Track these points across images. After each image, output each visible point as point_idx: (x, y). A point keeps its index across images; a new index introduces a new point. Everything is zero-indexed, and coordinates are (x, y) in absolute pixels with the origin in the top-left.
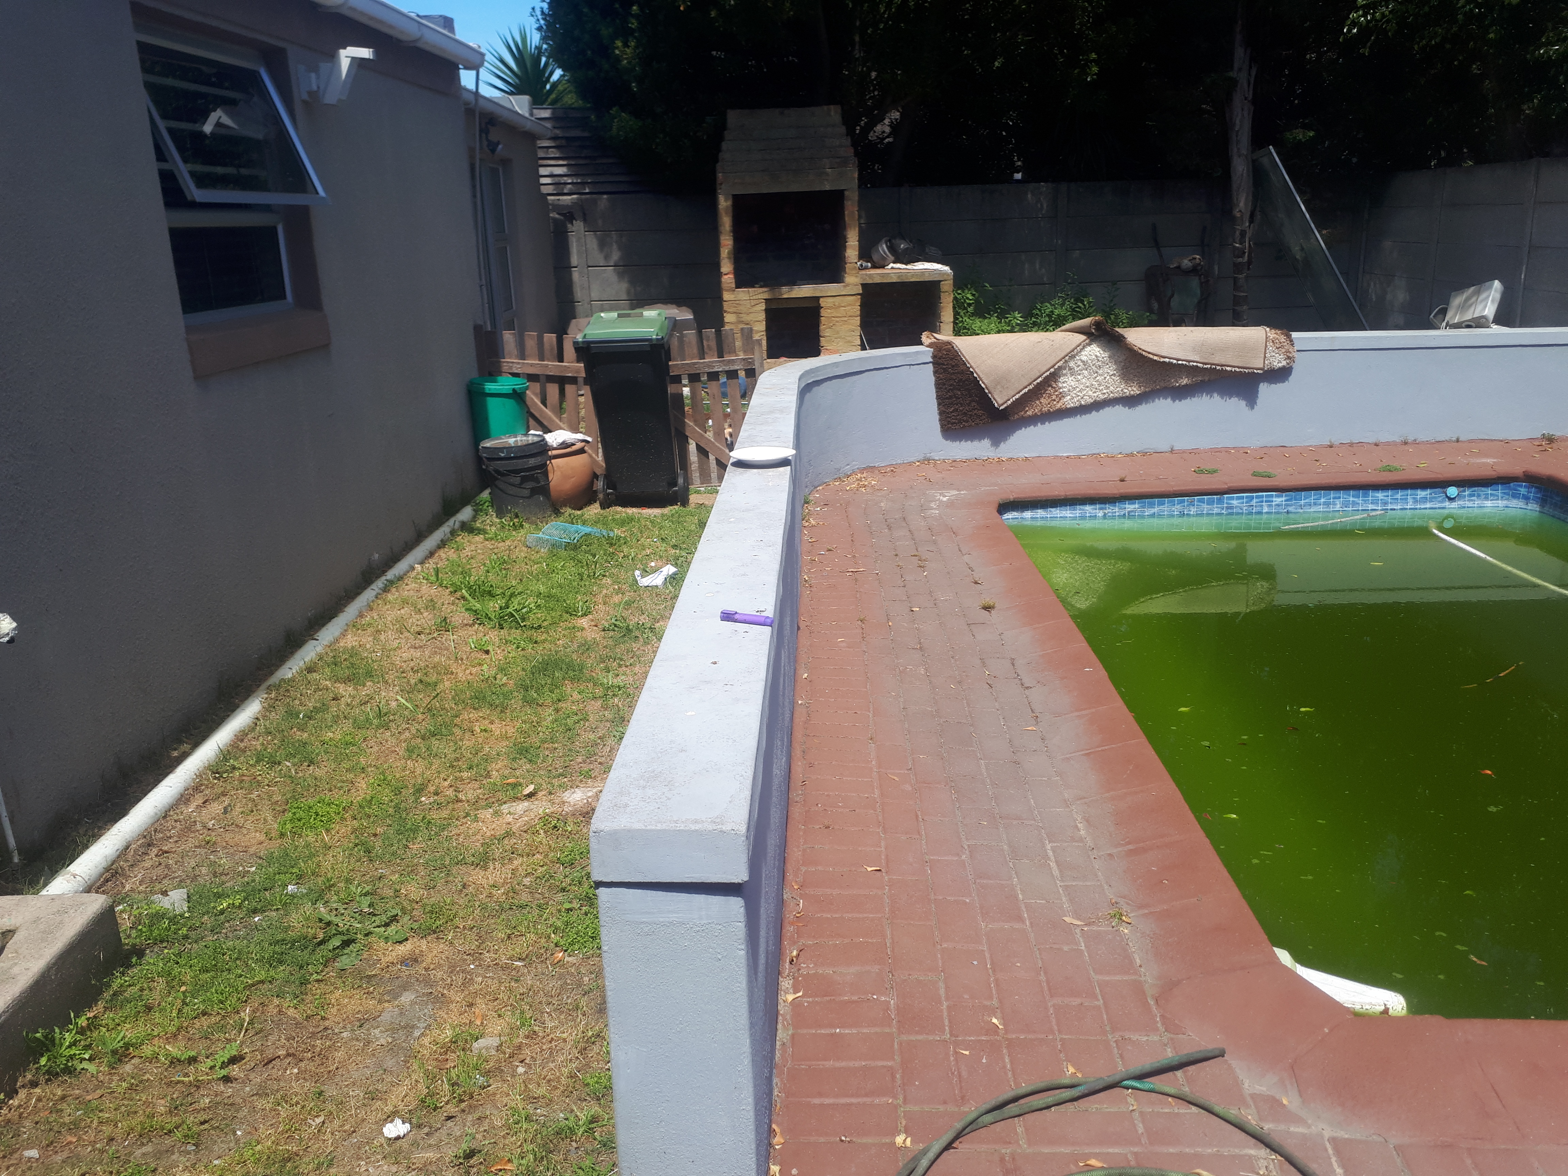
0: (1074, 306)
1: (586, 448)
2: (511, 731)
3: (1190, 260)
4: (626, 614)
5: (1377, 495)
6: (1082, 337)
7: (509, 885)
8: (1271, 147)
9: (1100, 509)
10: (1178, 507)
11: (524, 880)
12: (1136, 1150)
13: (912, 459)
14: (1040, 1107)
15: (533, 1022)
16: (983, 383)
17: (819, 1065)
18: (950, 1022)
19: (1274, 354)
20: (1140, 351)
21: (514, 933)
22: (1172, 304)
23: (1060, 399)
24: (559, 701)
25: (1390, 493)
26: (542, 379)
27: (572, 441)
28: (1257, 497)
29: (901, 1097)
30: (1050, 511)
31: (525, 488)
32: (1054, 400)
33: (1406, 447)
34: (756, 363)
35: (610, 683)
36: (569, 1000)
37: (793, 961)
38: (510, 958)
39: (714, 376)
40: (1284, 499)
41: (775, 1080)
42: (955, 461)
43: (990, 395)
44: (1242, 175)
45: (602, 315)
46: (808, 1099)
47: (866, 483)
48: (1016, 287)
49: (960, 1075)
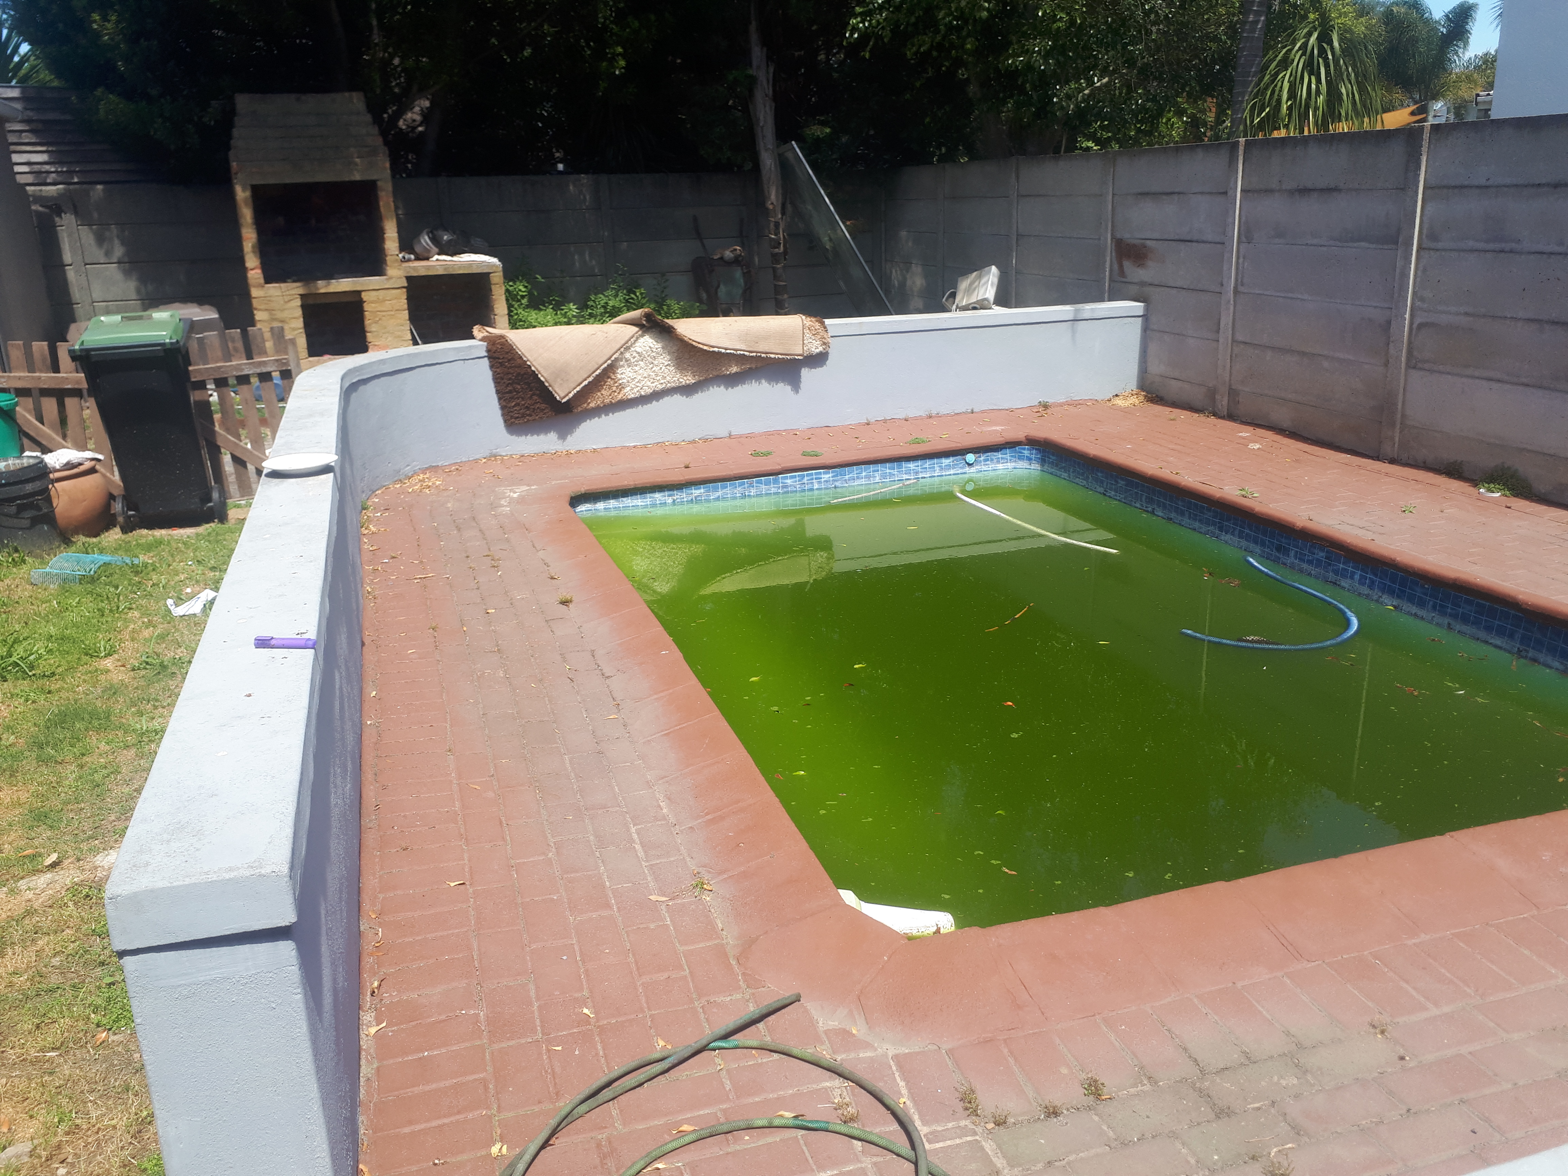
0: (627, 297)
1: (98, 467)
2: (24, 796)
3: (731, 251)
4: (160, 649)
5: (909, 465)
6: (635, 329)
7: (34, 969)
8: (793, 142)
9: (669, 496)
10: (739, 489)
11: (53, 960)
12: (724, 1106)
13: (477, 457)
14: (633, 1085)
15: (74, 1115)
16: (542, 376)
17: (407, 1093)
18: (541, 1022)
19: (811, 340)
20: (690, 342)
21: (44, 1022)
22: (719, 294)
23: (621, 390)
24: (83, 755)
25: (919, 463)
26: (35, 393)
27: (79, 461)
28: (807, 475)
29: (495, 1107)
30: (622, 501)
31: (24, 518)
32: (615, 392)
33: (931, 421)
34: (291, 364)
35: (144, 728)
36: (116, 1082)
37: (374, 992)
38: (42, 1050)
39: (244, 380)
40: (831, 475)
41: (361, 1118)
42: (522, 456)
43: (550, 388)
44: (770, 169)
45: (102, 318)
46: (397, 1130)
47: (430, 484)
48: (568, 278)
49: (553, 1073)
